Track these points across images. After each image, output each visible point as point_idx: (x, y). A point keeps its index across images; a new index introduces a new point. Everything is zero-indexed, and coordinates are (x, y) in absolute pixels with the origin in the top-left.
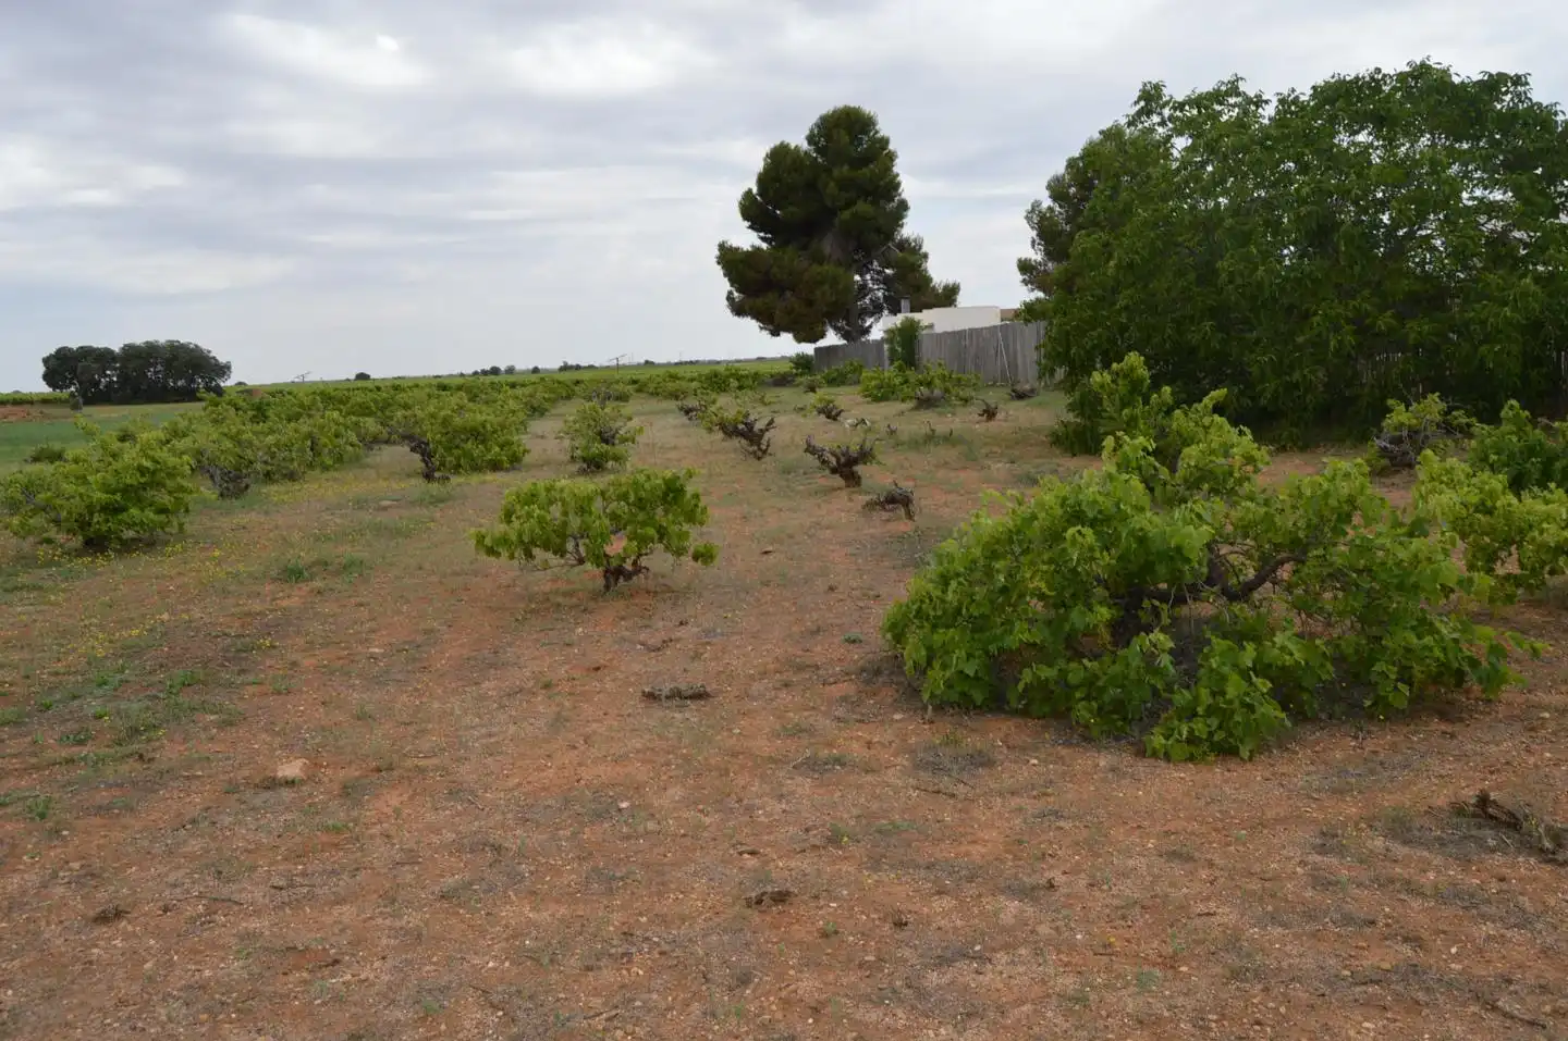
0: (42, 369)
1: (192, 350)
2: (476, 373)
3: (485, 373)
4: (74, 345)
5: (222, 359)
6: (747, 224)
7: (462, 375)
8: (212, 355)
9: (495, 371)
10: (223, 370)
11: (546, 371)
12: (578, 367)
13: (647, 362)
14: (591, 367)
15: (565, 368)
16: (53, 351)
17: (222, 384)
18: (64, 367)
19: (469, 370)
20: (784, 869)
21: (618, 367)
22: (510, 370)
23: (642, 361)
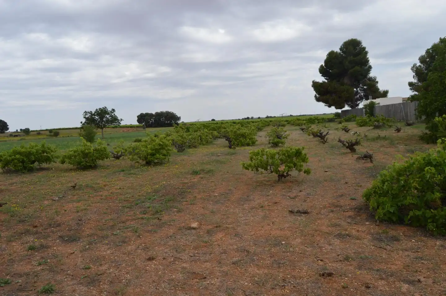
0: (137, 119)
1: (171, 113)
2: (243, 119)
3: (245, 119)
4: (144, 113)
5: (179, 116)
6: (321, 75)
7: (239, 119)
8: (176, 115)
9: (248, 118)
10: (179, 118)
11: (263, 118)
12: (271, 117)
13: (291, 115)
14: (275, 117)
15: (267, 117)
16: (139, 114)
17: (178, 122)
18: (142, 118)
19: (241, 118)
20: (331, 266)
21: (282, 117)
22: (252, 118)
23: (289, 115)
